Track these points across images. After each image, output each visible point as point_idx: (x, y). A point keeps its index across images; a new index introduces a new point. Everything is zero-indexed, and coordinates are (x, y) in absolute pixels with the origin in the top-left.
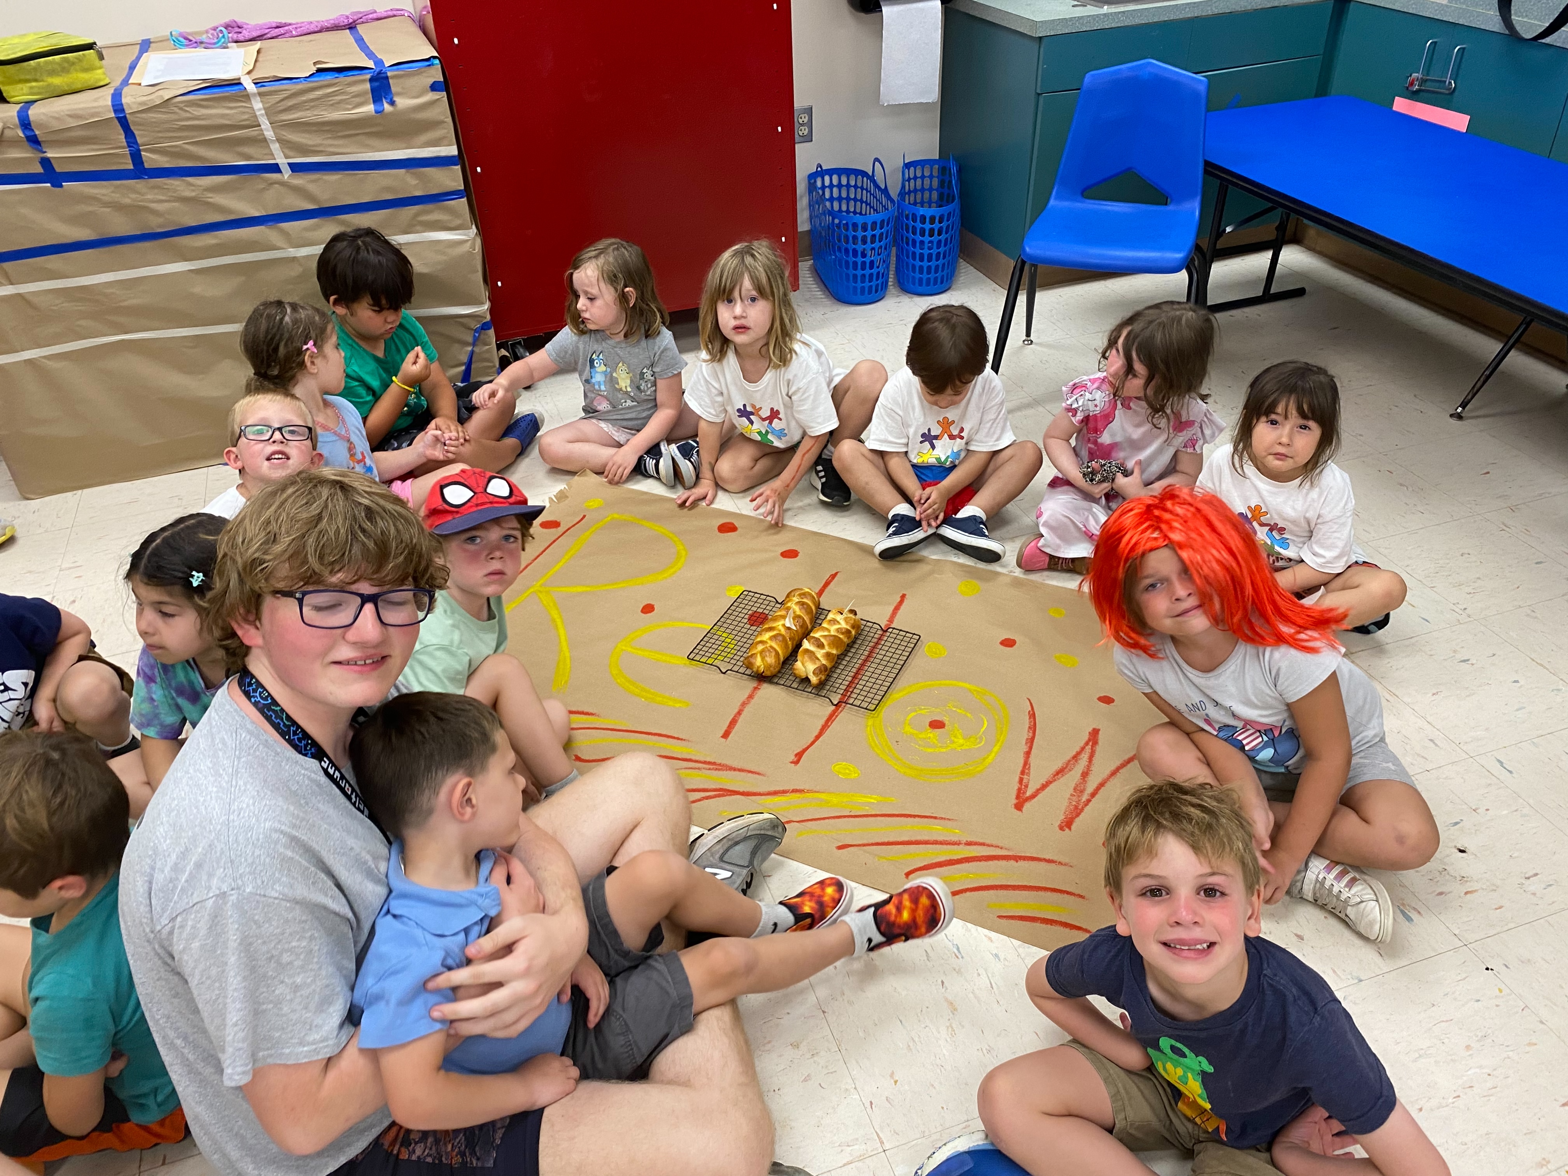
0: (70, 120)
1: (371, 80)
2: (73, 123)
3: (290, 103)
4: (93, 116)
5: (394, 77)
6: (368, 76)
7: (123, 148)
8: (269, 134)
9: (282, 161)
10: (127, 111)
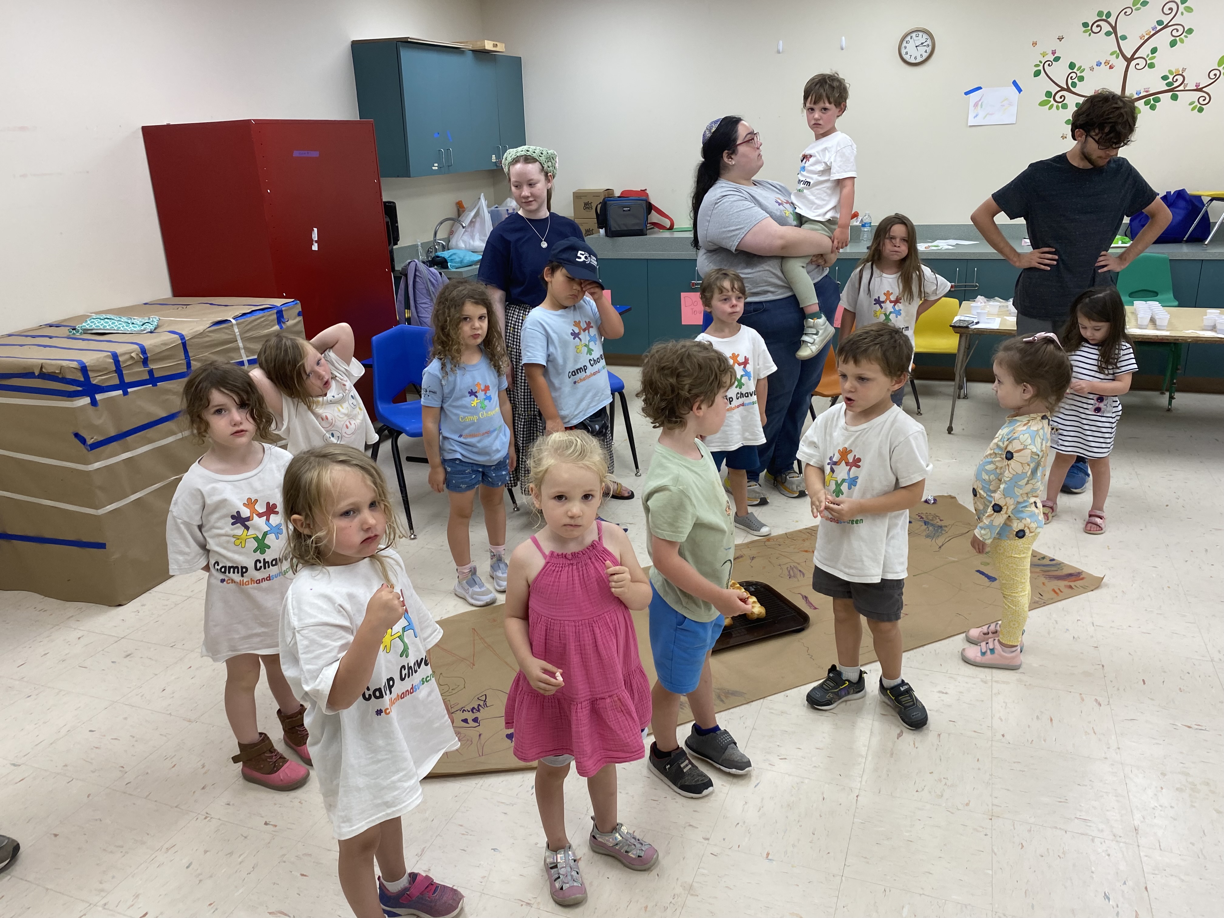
0: (162, 346)
1: (277, 313)
2: (164, 348)
3: (249, 327)
4: (172, 343)
5: (285, 310)
6: (275, 311)
7: (182, 360)
8: (241, 345)
9: (245, 359)
10: (186, 339)
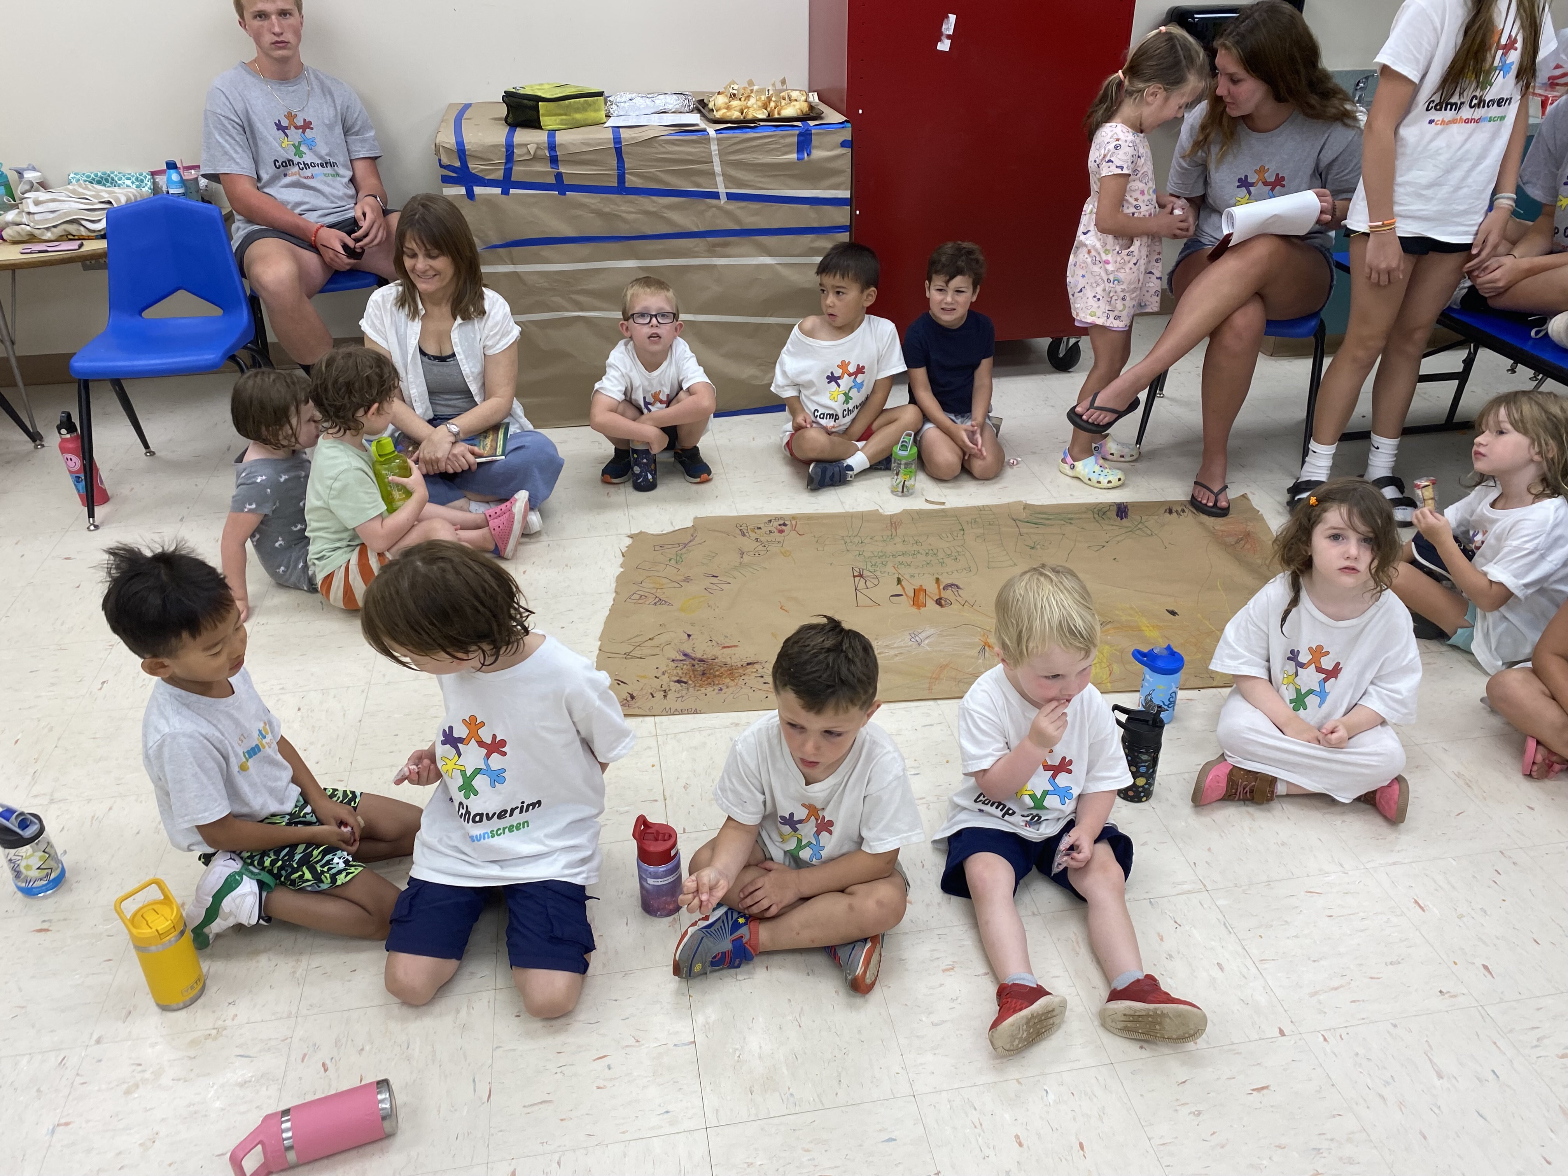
0: (582, 146)
1: (799, 135)
3: (739, 147)
4: (599, 144)
5: (817, 134)
6: (797, 132)
7: (614, 170)
8: (718, 169)
9: (722, 190)
10: (623, 145)
